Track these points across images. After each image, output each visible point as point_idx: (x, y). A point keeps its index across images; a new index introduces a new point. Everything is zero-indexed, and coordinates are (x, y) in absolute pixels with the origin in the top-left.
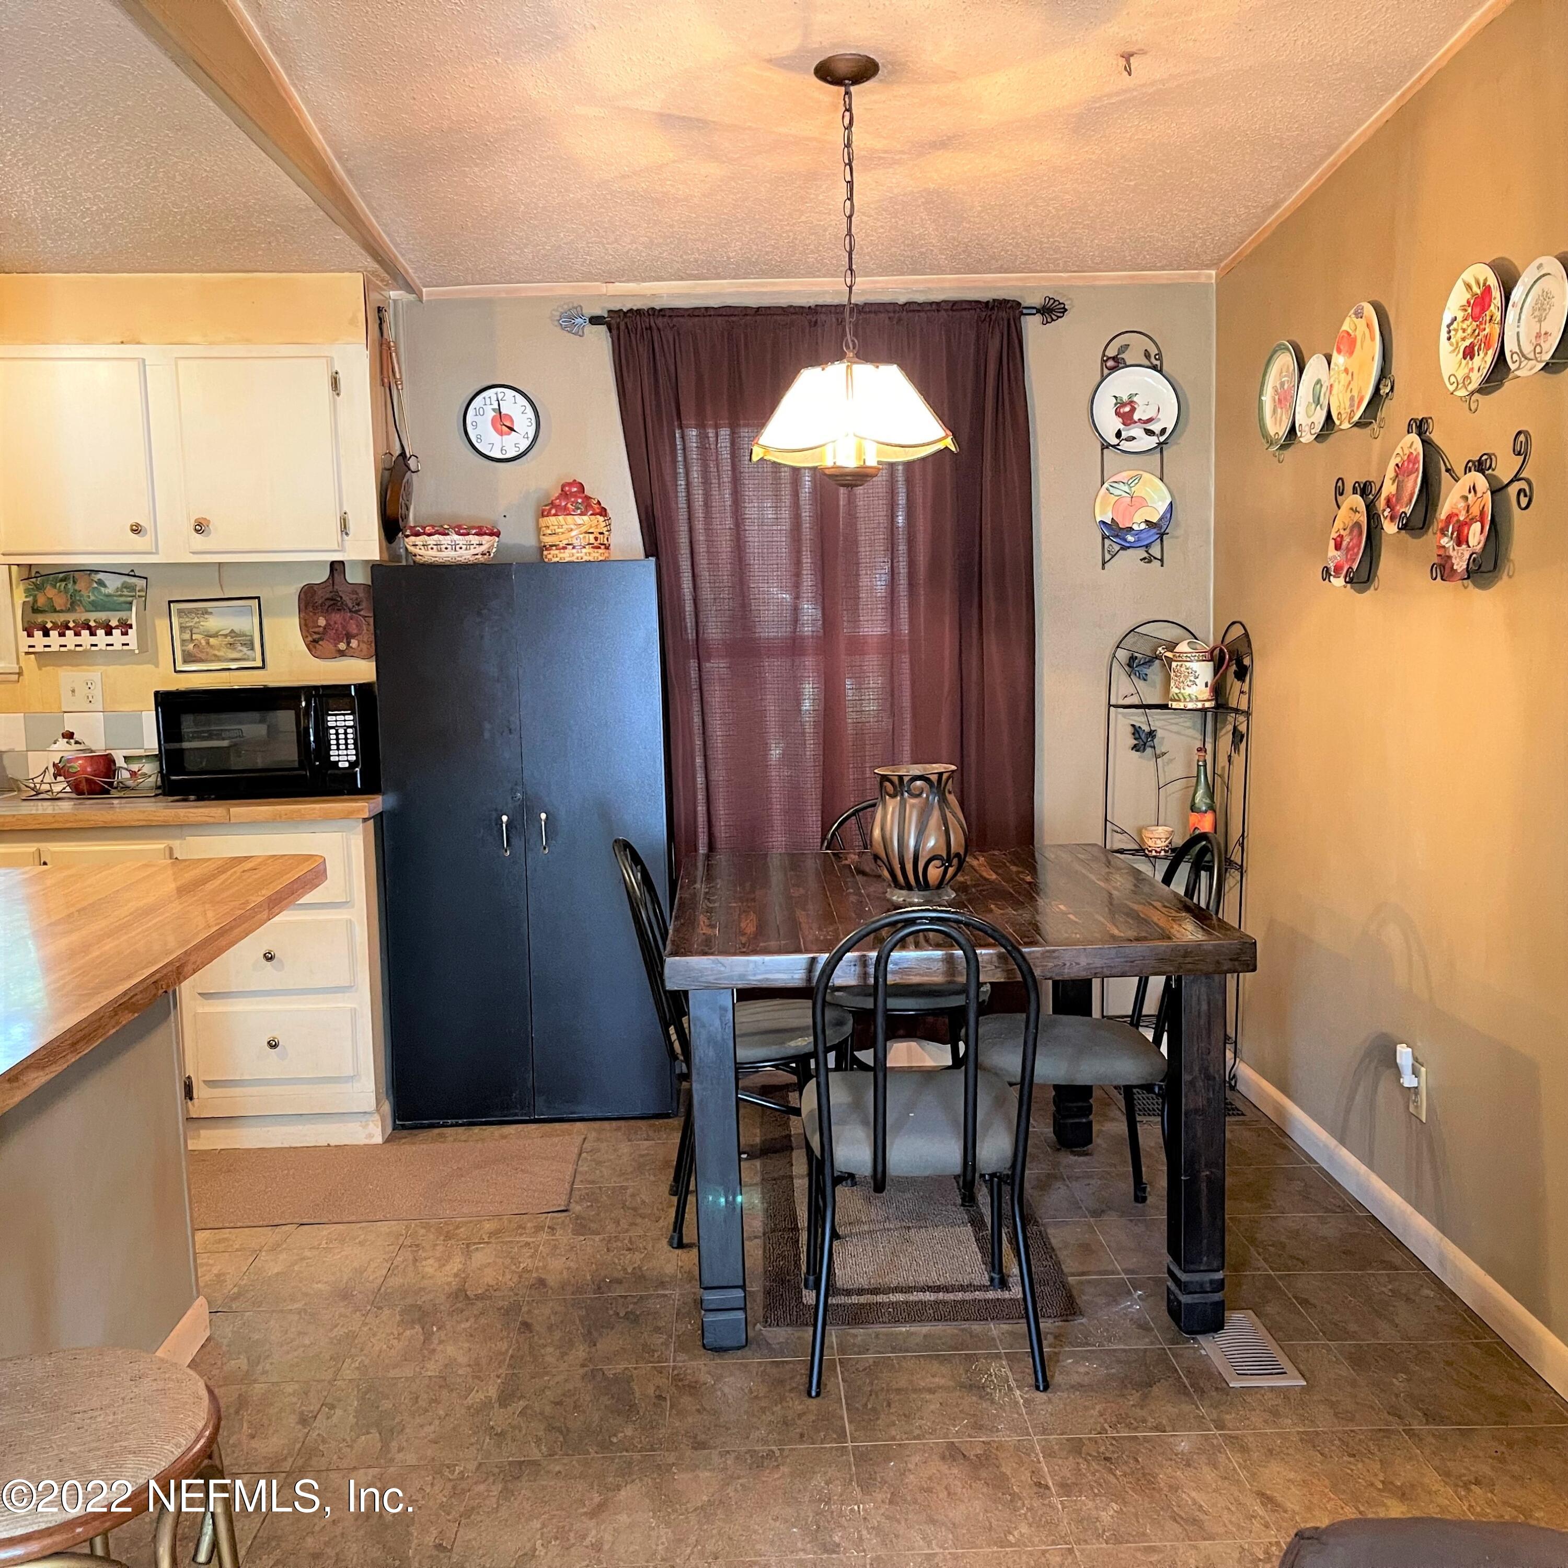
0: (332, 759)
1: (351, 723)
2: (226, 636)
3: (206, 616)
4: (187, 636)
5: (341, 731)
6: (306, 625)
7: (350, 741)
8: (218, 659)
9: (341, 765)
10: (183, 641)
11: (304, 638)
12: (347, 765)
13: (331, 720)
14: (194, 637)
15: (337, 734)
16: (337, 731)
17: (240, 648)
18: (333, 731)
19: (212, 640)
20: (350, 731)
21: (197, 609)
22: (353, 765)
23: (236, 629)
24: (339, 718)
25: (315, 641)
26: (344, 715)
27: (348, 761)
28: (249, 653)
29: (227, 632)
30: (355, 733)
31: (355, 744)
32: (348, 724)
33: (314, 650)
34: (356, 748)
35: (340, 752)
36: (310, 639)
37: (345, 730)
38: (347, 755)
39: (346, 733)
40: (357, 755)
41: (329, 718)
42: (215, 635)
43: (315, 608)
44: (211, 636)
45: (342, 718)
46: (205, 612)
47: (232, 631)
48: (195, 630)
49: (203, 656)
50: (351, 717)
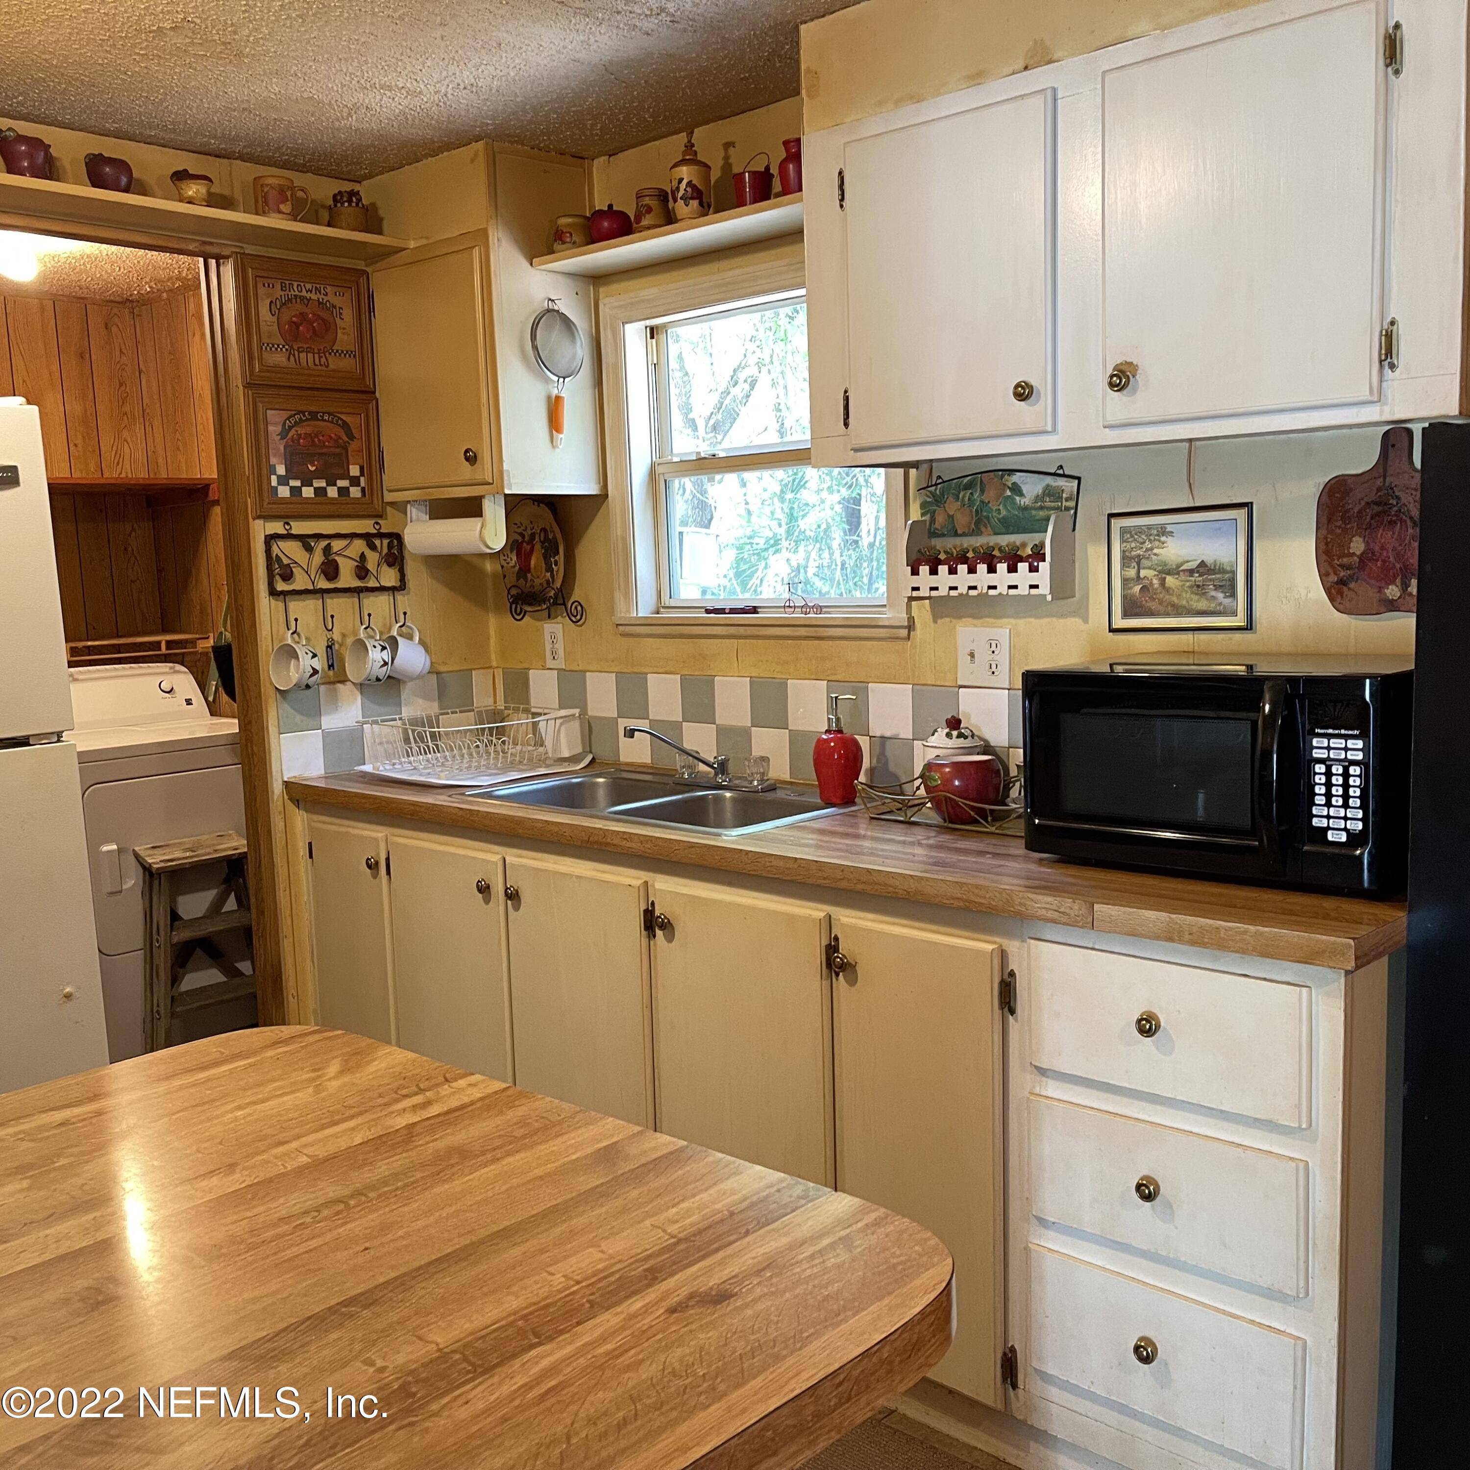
0: (1315, 822)
1: (1360, 756)
2: (1191, 572)
3: (1163, 539)
4: (1132, 573)
5: (1337, 769)
6: (1327, 553)
7: (1355, 792)
8: (1178, 611)
9: (1330, 836)
10: (1125, 581)
11: (1323, 575)
12: (1343, 838)
13: (1319, 747)
14: (1143, 573)
15: (1329, 774)
16: (1328, 768)
17: (1213, 593)
18: (1320, 768)
19: (1170, 580)
20: (1354, 770)
21: (1150, 527)
22: (1355, 839)
23: (1209, 560)
24: (1335, 743)
25: (1342, 582)
26: (1346, 737)
27: (1345, 829)
28: (1227, 601)
29: (1193, 565)
30: (1365, 776)
31: (1363, 797)
32: (1351, 756)
33: (1339, 599)
34: (1364, 807)
35: (1332, 812)
36: (1333, 578)
37: (1346, 769)
38: (1346, 818)
39: (1346, 775)
40: (1364, 820)
41: (1315, 742)
42: (1175, 571)
43: (1346, 519)
44: (1169, 573)
45: (1341, 743)
46: (1163, 531)
47: (1203, 564)
48: (1144, 562)
49: (1153, 605)
50: (1360, 744)
